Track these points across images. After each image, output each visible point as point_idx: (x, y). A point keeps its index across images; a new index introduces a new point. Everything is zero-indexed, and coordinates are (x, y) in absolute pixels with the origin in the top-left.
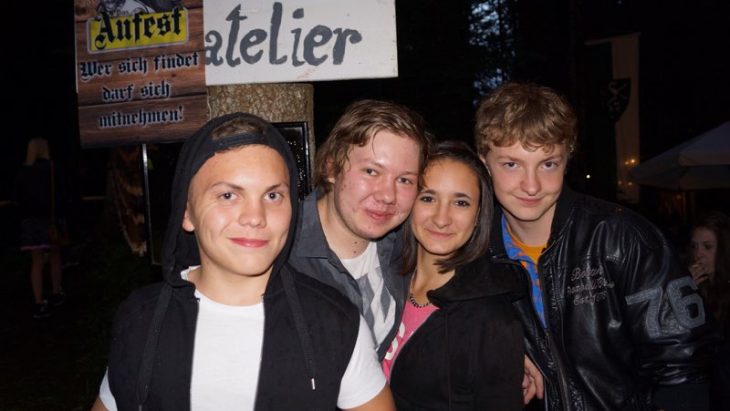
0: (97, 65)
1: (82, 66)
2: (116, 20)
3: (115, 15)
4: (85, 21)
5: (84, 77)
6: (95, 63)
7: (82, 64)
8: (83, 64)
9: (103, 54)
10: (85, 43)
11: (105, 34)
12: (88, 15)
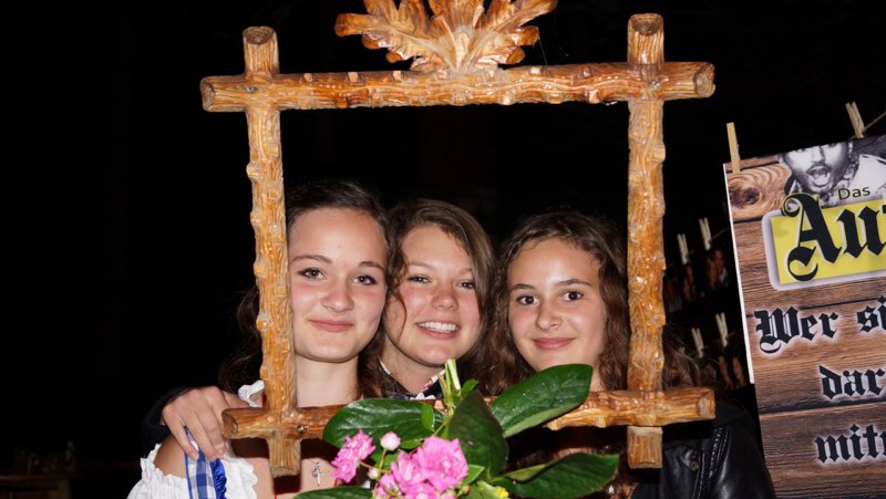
0: (800, 316)
1: (759, 321)
2: (840, 211)
3: (834, 199)
4: (759, 219)
5: (766, 346)
6: (792, 313)
7: (758, 315)
8: (763, 315)
9: (811, 291)
10: (763, 268)
11: (813, 244)
12: (764, 205)
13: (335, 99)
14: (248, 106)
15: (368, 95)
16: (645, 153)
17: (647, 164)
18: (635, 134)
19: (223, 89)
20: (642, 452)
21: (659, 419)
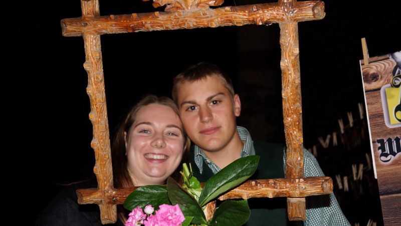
1: (379, 145)
4: (379, 89)
5: (383, 158)
6: (398, 140)
7: (379, 141)
8: (381, 142)
10: (381, 116)
12: (382, 82)
13: (127, 28)
14: (83, 33)
15: (143, 25)
16: (288, 50)
17: (289, 56)
18: (283, 40)
19: (70, 25)
20: (294, 212)
21: (301, 193)
